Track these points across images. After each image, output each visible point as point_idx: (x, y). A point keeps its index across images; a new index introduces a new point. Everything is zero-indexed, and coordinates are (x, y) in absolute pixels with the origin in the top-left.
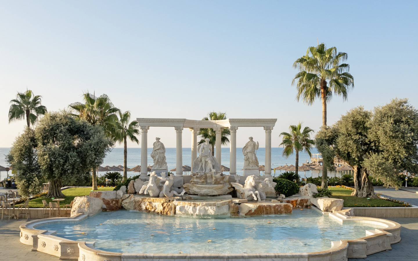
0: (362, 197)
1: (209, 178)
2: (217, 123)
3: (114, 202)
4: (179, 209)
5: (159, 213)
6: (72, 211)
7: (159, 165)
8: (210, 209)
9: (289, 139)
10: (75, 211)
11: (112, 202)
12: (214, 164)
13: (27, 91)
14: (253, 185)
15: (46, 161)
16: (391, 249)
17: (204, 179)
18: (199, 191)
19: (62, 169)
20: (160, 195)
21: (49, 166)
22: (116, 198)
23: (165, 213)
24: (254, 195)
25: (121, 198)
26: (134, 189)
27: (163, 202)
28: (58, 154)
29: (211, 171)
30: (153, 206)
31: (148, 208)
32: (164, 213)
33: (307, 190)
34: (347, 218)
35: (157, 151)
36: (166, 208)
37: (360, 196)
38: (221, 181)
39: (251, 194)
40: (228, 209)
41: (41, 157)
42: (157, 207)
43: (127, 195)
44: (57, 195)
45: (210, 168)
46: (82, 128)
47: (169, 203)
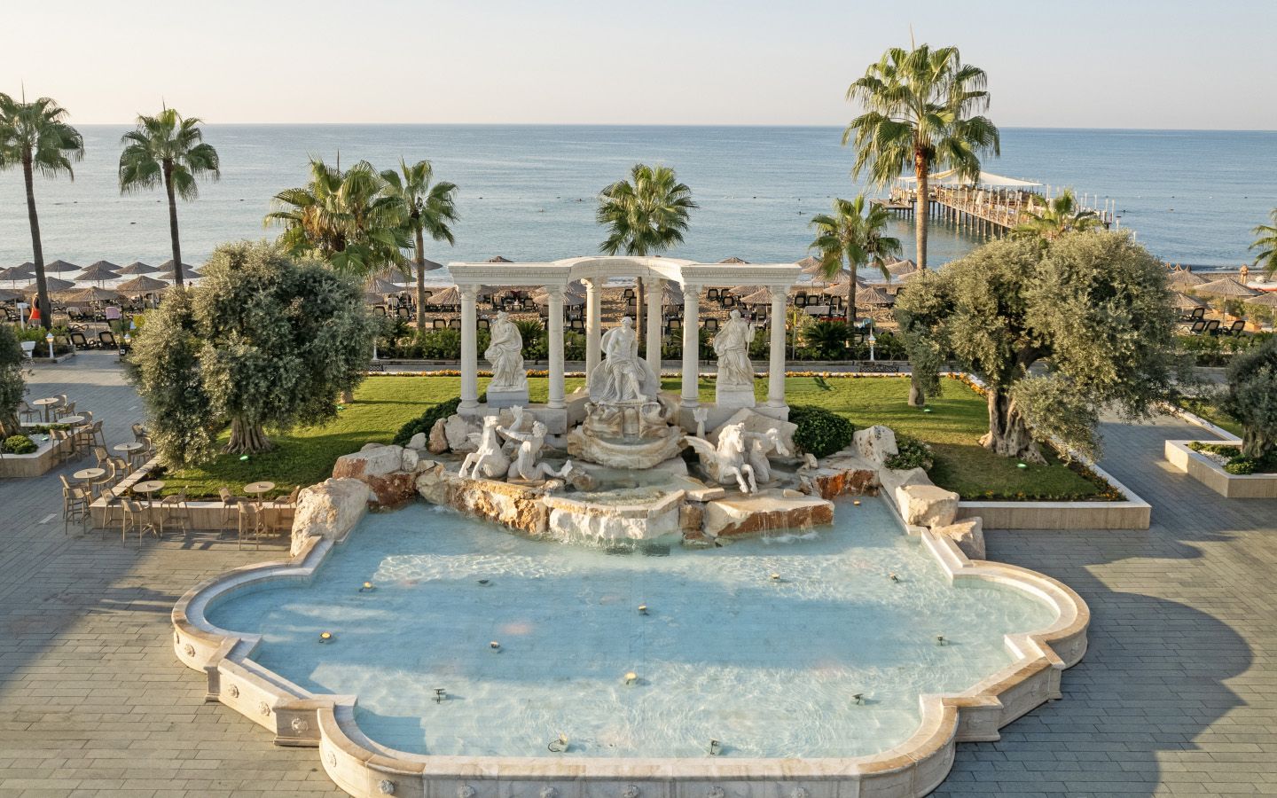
0: (1007, 455)
1: (629, 421)
2: (653, 268)
3: (397, 482)
4: (557, 522)
5: (507, 523)
6: (296, 530)
7: (506, 380)
8: (632, 526)
9: (833, 235)
10: (301, 531)
11: (392, 482)
12: (642, 379)
13: (165, 112)
14: (739, 450)
15: (224, 387)
16: (1060, 697)
17: (618, 424)
18: (606, 457)
19: (264, 402)
20: (511, 473)
21: (232, 398)
22: (401, 469)
23: (523, 527)
24: (740, 479)
25: (415, 470)
26: (444, 442)
27: (517, 497)
28: (252, 367)
29: (635, 397)
30: (494, 505)
31: (480, 506)
32: (519, 526)
33: (871, 444)
34: (965, 566)
35: (502, 346)
36: (525, 513)
37: (1001, 451)
38: (660, 429)
39: (735, 476)
40: (677, 522)
41: (211, 375)
42: (502, 505)
43: (429, 464)
44: (253, 443)
45: (633, 391)
46: (310, 286)
47: (532, 501)
